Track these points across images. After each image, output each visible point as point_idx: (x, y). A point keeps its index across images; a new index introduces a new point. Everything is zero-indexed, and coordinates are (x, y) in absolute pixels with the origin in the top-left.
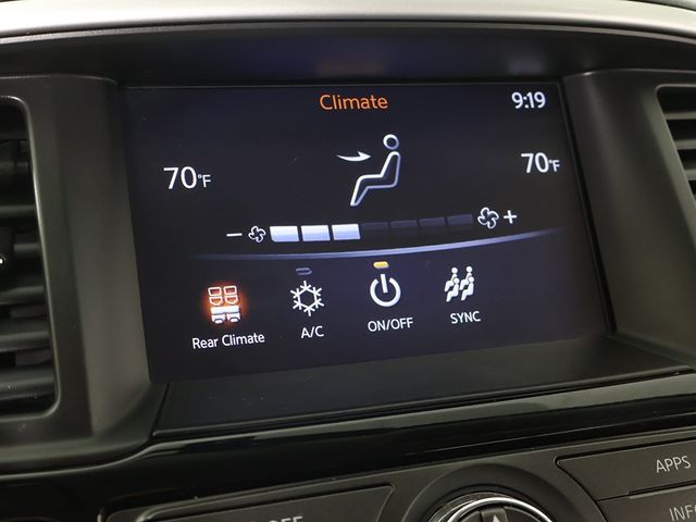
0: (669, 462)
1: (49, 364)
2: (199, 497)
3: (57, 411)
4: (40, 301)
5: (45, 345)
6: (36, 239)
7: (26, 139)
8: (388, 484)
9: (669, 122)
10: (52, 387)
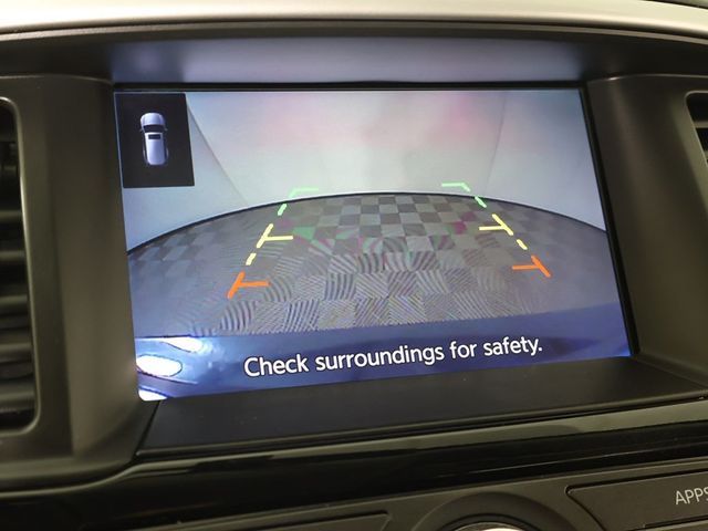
0: (689, 493)
1: (30, 378)
2: (183, 521)
3: (36, 428)
4: (22, 311)
5: (26, 358)
6: (21, 246)
7: (15, 142)
8: (385, 512)
9: (699, 130)
10: (31, 402)
